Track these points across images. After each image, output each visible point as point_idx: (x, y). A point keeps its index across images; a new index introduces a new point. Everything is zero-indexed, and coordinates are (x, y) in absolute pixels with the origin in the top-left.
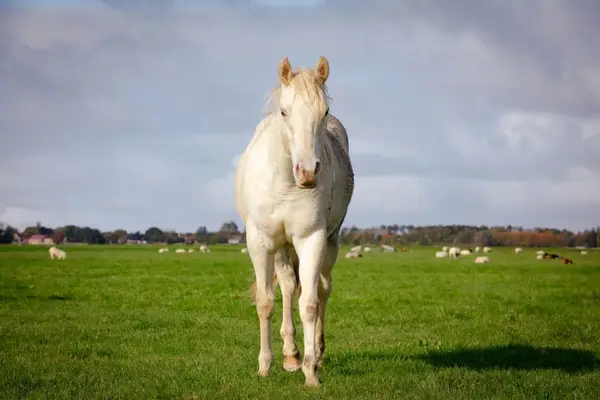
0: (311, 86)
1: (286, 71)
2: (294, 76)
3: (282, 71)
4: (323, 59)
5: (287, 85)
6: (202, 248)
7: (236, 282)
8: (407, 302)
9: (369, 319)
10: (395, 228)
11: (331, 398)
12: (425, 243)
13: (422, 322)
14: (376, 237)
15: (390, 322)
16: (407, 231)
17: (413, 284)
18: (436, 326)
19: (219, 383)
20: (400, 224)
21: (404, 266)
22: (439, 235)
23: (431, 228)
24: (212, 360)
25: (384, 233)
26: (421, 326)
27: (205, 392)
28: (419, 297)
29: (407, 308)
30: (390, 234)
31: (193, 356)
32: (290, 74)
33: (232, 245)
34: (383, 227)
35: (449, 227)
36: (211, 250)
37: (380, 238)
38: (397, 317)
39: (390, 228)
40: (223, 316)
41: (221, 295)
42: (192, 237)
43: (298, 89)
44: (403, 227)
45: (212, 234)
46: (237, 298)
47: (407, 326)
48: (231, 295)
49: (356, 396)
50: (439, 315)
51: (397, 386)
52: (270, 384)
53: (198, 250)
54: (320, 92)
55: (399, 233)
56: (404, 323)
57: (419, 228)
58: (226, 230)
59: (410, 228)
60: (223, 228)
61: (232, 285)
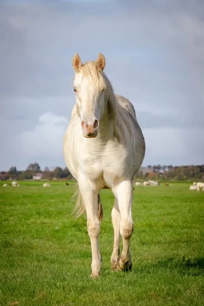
0: (93, 72)
1: (77, 63)
2: (82, 65)
3: (74, 62)
4: (101, 55)
5: (78, 72)
6: (14, 183)
7: (42, 211)
8: (171, 226)
9: (144, 241)
10: (159, 167)
11: (119, 303)
12: (181, 179)
13: (183, 242)
14: (144, 174)
15: (159, 242)
16: (167, 170)
17: (174, 212)
18: (194, 245)
19: (34, 292)
20: (162, 165)
21: (166, 197)
22: (191, 173)
23: (185, 167)
24: (28, 273)
25: (150, 171)
26: (183, 245)
27: (24, 299)
28: (180, 222)
29: (171, 231)
30: (154, 171)
31: (13, 270)
32: (80, 65)
33: (36, 180)
34: (150, 167)
35: (198, 167)
36: (20, 184)
37: (147, 174)
38: (165, 238)
39: (155, 167)
40: (33, 238)
41: (30, 221)
42: (5, 175)
43: (85, 74)
44: (165, 167)
45: (20, 173)
46: (43, 223)
47: (173, 245)
48: (39, 221)
49: (137, 302)
50: (196, 237)
51: (168, 294)
52: (73, 292)
53: (11, 185)
54: (100, 75)
55: (162, 171)
56: (170, 243)
57: (176, 168)
58: (31, 169)
59: (170, 167)
60: (29, 167)
61: (39, 213)
